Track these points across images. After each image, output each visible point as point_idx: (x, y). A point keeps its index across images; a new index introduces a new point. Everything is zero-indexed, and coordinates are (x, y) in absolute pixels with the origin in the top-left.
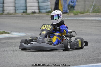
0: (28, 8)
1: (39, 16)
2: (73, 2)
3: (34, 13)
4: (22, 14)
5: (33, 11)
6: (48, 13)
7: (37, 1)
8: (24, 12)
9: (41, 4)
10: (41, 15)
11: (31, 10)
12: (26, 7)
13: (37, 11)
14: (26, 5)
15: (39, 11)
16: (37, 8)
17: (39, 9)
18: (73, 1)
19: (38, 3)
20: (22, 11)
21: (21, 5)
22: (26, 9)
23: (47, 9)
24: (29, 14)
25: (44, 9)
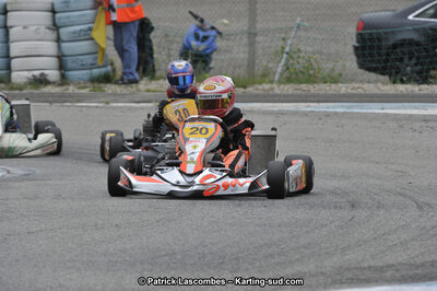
0: (15, 63)
1: (63, 98)
2: (205, 38)
3: (41, 81)
5: (37, 73)
6: (96, 85)
7: (53, 35)
9: (67, 47)
11: (29, 70)
12: (8, 57)
13: (53, 75)
14: (8, 49)
15: (63, 76)
16: (54, 62)
17: (62, 67)
18: (201, 34)
19: (58, 40)
22: (9, 68)
23: (93, 66)
24: (20, 88)
25: (83, 67)
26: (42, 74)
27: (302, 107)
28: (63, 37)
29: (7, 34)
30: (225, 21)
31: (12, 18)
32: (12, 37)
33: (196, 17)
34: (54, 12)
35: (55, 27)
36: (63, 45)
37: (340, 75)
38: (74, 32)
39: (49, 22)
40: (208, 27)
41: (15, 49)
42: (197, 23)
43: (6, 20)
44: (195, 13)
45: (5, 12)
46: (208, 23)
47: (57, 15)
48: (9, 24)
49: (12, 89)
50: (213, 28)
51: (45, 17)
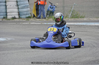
0: (8, 14)
1: (19, 22)
3: (14, 18)
4: (2, 20)
5: (13, 16)
6: (28, 19)
7: (17, 7)
8: (4, 18)
9: (20, 10)
10: (21, 20)
11: (11, 15)
12: (6, 12)
13: (17, 16)
14: (6, 11)
15: (19, 17)
16: (17, 13)
17: (19, 15)
18: (52, 7)
19: (18, 8)
20: (2, 17)
21: (1, 11)
22: (6, 15)
23: (26, 14)
24: (9, 19)
25: (24, 15)
26: (14, 16)
27: (76, 24)
28: (19, 8)
29: (6, 7)
30: (57, 4)
31: (7, 3)
32: (7, 8)
33: (50, 3)
34: (17, 2)
35: (18, 5)
36: (19, 10)
37: (84, 16)
38: (22, 7)
39: (16, 4)
40: (53, 5)
41: (8, 11)
42: (51, 4)
43: (6, 4)
44: (50, 2)
45: (6, 2)
46: (53, 4)
47: (18, 3)
48: (7, 5)
49: (7, 20)
50: (54, 5)
51: (15, 3)
